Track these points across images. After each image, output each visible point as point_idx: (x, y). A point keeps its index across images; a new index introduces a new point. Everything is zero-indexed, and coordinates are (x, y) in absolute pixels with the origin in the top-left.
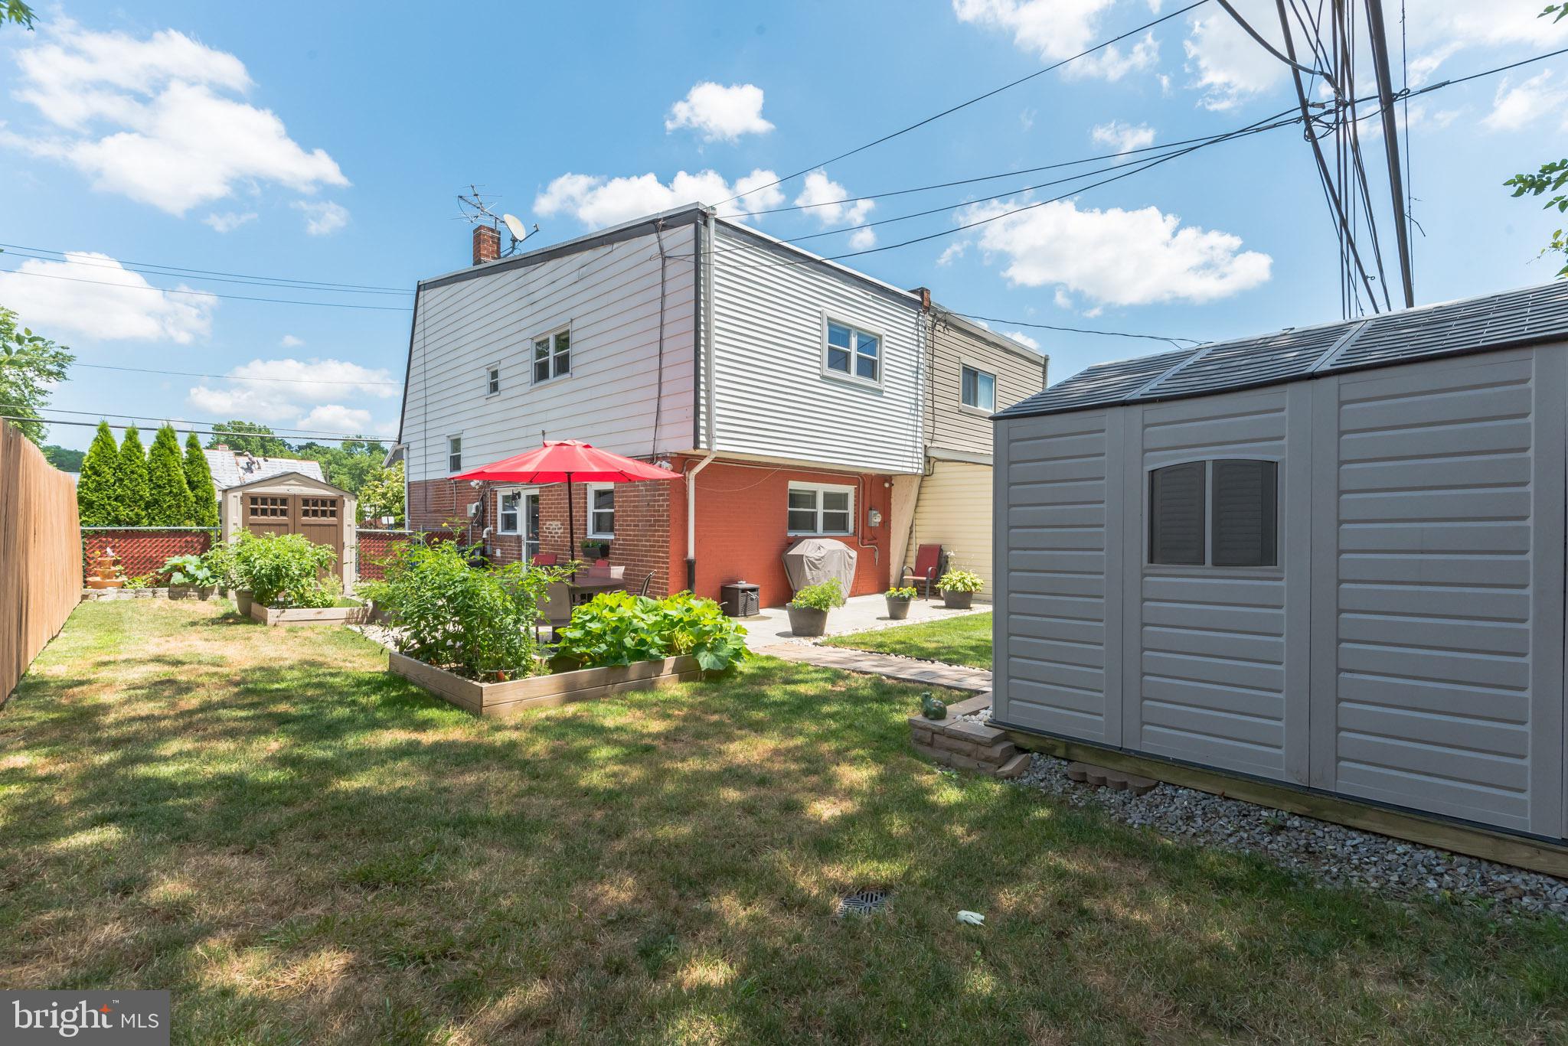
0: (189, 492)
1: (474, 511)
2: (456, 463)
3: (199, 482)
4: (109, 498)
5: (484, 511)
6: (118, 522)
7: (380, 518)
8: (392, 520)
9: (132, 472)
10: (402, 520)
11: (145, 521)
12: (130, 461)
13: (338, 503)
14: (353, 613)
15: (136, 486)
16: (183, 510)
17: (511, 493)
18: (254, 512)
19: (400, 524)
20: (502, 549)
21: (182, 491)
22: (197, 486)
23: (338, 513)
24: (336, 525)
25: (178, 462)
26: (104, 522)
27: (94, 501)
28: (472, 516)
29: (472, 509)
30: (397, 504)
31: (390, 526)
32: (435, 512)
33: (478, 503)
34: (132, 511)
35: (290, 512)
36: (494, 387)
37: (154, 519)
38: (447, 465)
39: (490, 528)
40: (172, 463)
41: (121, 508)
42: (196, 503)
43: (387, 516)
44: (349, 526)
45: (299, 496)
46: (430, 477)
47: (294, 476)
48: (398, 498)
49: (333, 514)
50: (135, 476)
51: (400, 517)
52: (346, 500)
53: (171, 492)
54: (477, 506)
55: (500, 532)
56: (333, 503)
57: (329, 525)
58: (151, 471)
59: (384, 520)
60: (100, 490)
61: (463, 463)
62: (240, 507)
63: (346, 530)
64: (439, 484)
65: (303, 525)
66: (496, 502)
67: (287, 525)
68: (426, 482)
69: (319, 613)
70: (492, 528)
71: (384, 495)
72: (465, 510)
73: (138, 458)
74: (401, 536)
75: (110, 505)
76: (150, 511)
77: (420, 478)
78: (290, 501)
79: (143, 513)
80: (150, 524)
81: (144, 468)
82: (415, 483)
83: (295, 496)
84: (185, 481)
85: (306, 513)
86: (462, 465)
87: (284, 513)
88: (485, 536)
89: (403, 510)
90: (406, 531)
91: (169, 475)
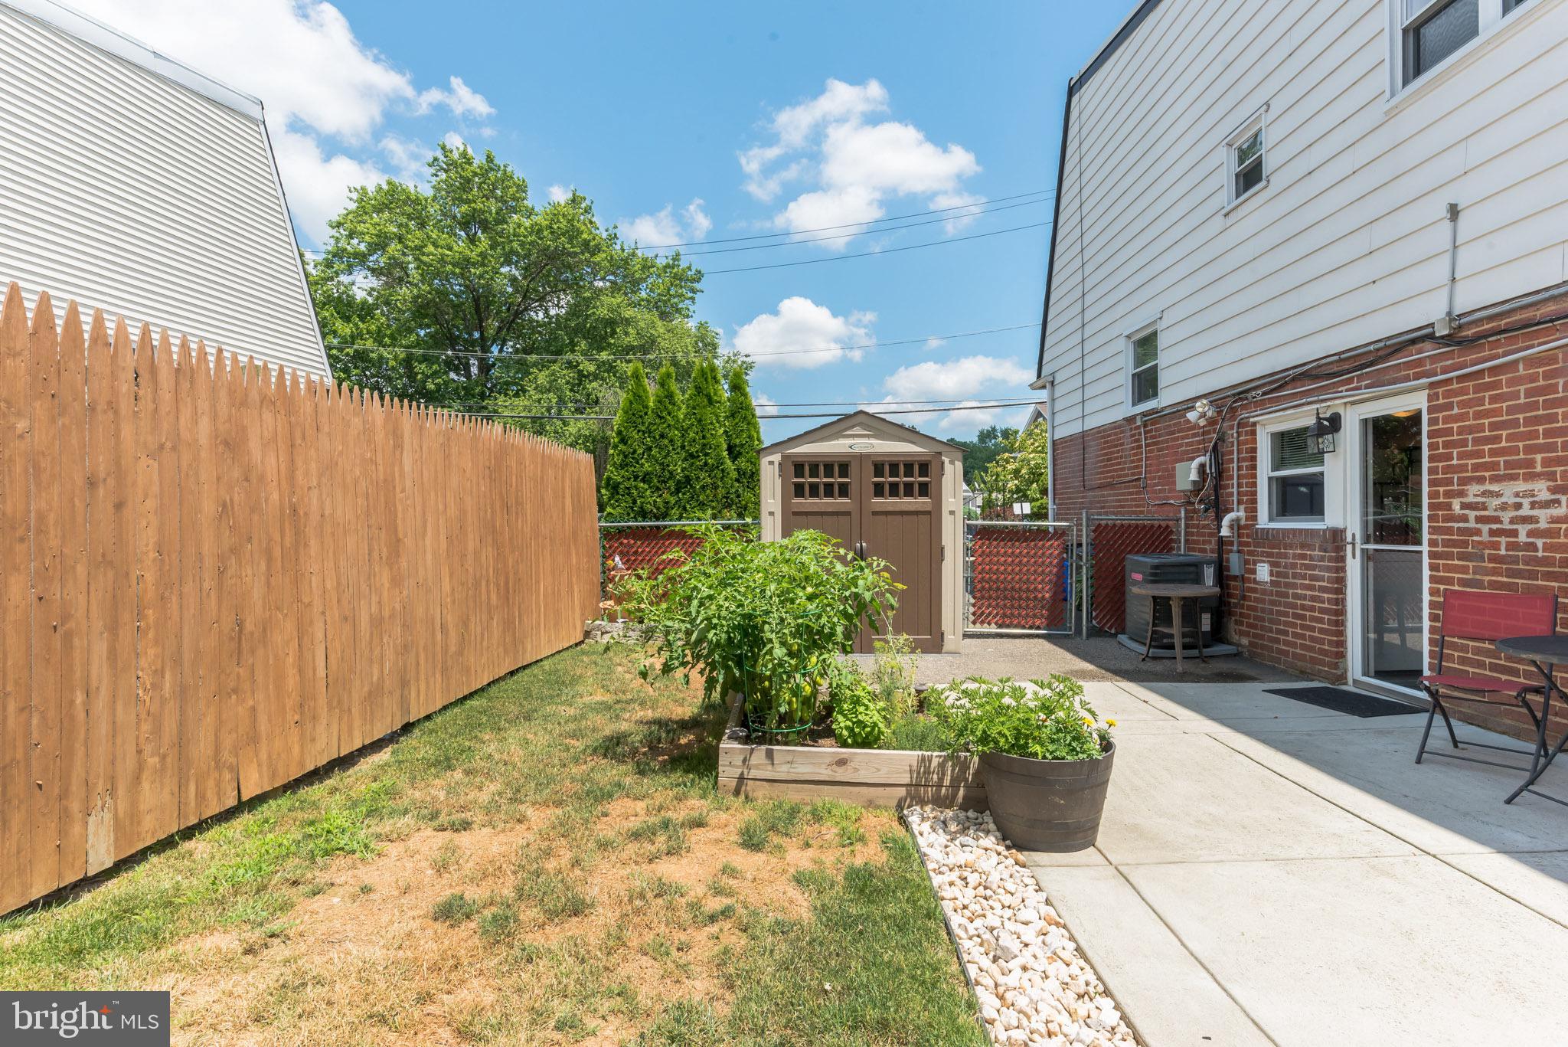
0: (729, 462)
1: (1194, 476)
2: (1146, 384)
3: (742, 445)
4: (636, 478)
5: (1221, 474)
6: (643, 514)
7: (1011, 506)
8: (1027, 508)
9: (662, 436)
10: (1043, 507)
11: (675, 512)
12: (661, 418)
13: (933, 469)
14: (927, 772)
15: (665, 457)
16: (721, 492)
17: (1311, 421)
18: (799, 490)
19: (1039, 514)
20: (1273, 564)
21: (720, 462)
22: (740, 453)
23: (932, 489)
24: (929, 513)
25: (717, 417)
26: (629, 514)
27: (619, 483)
28: (1189, 487)
29: (1188, 473)
30: (1035, 485)
31: (1025, 517)
32: (1101, 487)
33: (1201, 459)
34: (661, 496)
35: (854, 489)
36: (1250, 177)
37: (685, 508)
38: (1126, 394)
39: (1239, 513)
40: (709, 418)
41: (648, 493)
42: (737, 480)
43: (1021, 502)
44: (952, 513)
45: (868, 456)
46: (1092, 423)
47: (861, 418)
48: (1036, 475)
49: (924, 490)
50: (666, 442)
51: (1038, 503)
52: (946, 460)
53: (706, 464)
54: (1202, 466)
55: (1263, 521)
56: (924, 468)
57: (917, 513)
58: (684, 432)
59: (1017, 508)
60: (626, 465)
61: (1163, 380)
62: (779, 482)
63: (947, 522)
64: (1108, 435)
65: (875, 513)
66: (1254, 450)
67: (848, 513)
68: (1083, 435)
69: (842, 762)
70: (1242, 514)
71: (1016, 473)
72: (1170, 477)
73: (669, 414)
74: (1042, 533)
75: (636, 488)
76: (680, 495)
77: (1075, 428)
78: (854, 469)
79: (672, 500)
80: (680, 518)
81: (677, 429)
82: (1064, 440)
83: (861, 457)
84: (725, 446)
85: (879, 490)
86: (1161, 384)
87: (844, 491)
88: (1225, 532)
89: (1044, 492)
90: (1050, 523)
91: (704, 437)
